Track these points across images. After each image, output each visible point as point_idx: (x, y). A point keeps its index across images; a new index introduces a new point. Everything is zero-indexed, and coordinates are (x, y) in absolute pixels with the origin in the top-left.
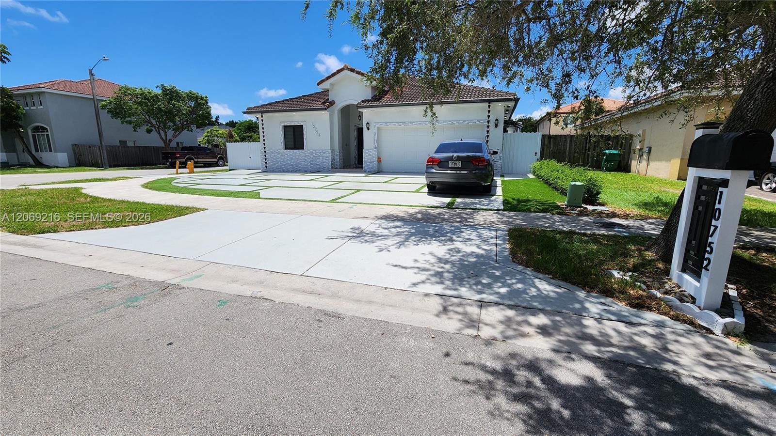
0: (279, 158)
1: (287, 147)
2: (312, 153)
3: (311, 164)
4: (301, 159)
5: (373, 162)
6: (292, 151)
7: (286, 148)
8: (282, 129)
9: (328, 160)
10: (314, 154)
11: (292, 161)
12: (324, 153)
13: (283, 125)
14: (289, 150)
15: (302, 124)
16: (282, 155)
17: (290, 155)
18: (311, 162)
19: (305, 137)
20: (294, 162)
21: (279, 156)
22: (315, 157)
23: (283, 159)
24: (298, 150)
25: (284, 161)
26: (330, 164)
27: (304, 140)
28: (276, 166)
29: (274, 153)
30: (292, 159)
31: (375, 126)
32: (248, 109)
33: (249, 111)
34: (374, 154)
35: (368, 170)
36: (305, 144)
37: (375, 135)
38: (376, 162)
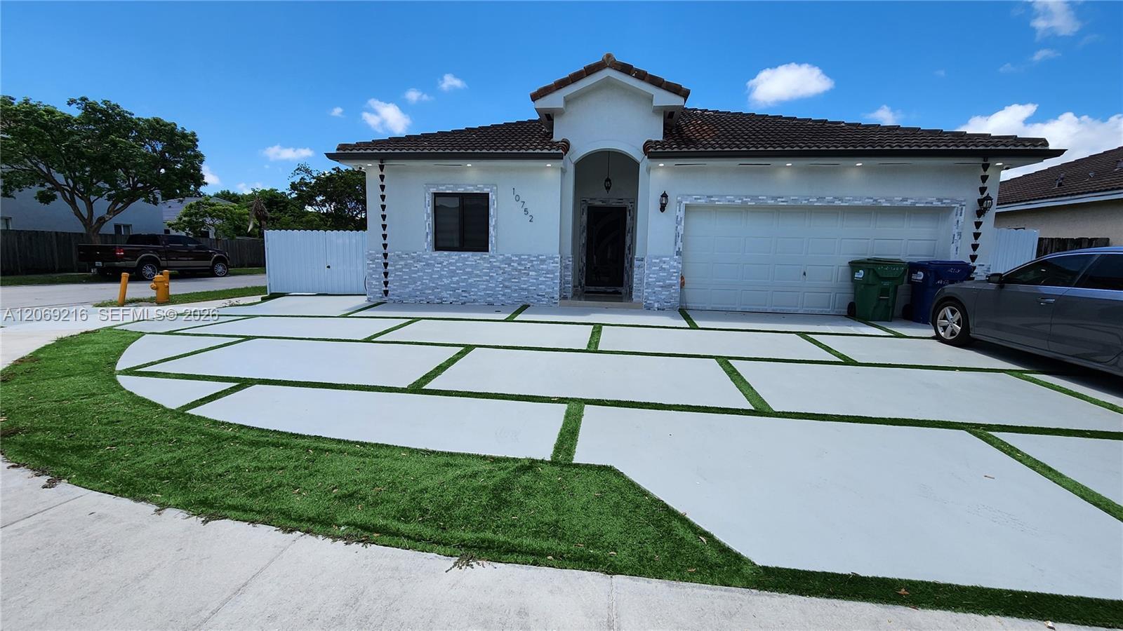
0: (418, 271)
1: (440, 244)
2: (508, 261)
3: (507, 287)
4: (477, 276)
5: (671, 286)
6: (455, 256)
7: (438, 247)
8: (429, 199)
9: (552, 279)
10: (515, 265)
11: (455, 279)
12: (543, 261)
13: (434, 190)
14: (446, 253)
15: (486, 190)
16: (428, 265)
17: (451, 264)
18: (507, 284)
19: (492, 222)
20: (458, 282)
21: (419, 265)
22: (516, 270)
23: (431, 275)
24: (471, 253)
25: (432, 280)
26: (557, 289)
27: (491, 229)
28: (407, 290)
29: (406, 259)
30: (453, 273)
31: (680, 202)
32: (343, 147)
33: (343, 153)
34: (674, 267)
35: (656, 305)
36: (492, 239)
37: (678, 223)
38: (678, 287)
